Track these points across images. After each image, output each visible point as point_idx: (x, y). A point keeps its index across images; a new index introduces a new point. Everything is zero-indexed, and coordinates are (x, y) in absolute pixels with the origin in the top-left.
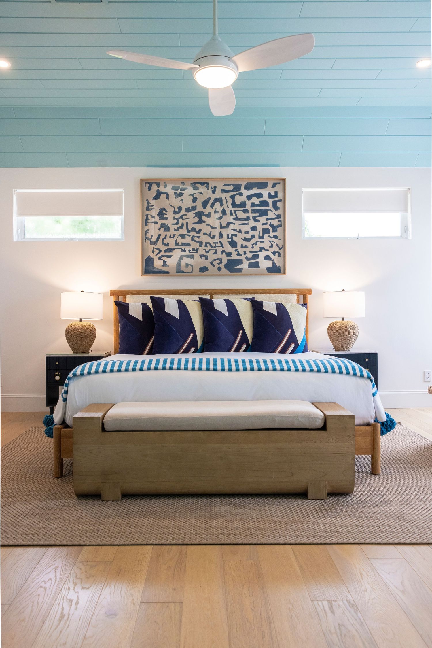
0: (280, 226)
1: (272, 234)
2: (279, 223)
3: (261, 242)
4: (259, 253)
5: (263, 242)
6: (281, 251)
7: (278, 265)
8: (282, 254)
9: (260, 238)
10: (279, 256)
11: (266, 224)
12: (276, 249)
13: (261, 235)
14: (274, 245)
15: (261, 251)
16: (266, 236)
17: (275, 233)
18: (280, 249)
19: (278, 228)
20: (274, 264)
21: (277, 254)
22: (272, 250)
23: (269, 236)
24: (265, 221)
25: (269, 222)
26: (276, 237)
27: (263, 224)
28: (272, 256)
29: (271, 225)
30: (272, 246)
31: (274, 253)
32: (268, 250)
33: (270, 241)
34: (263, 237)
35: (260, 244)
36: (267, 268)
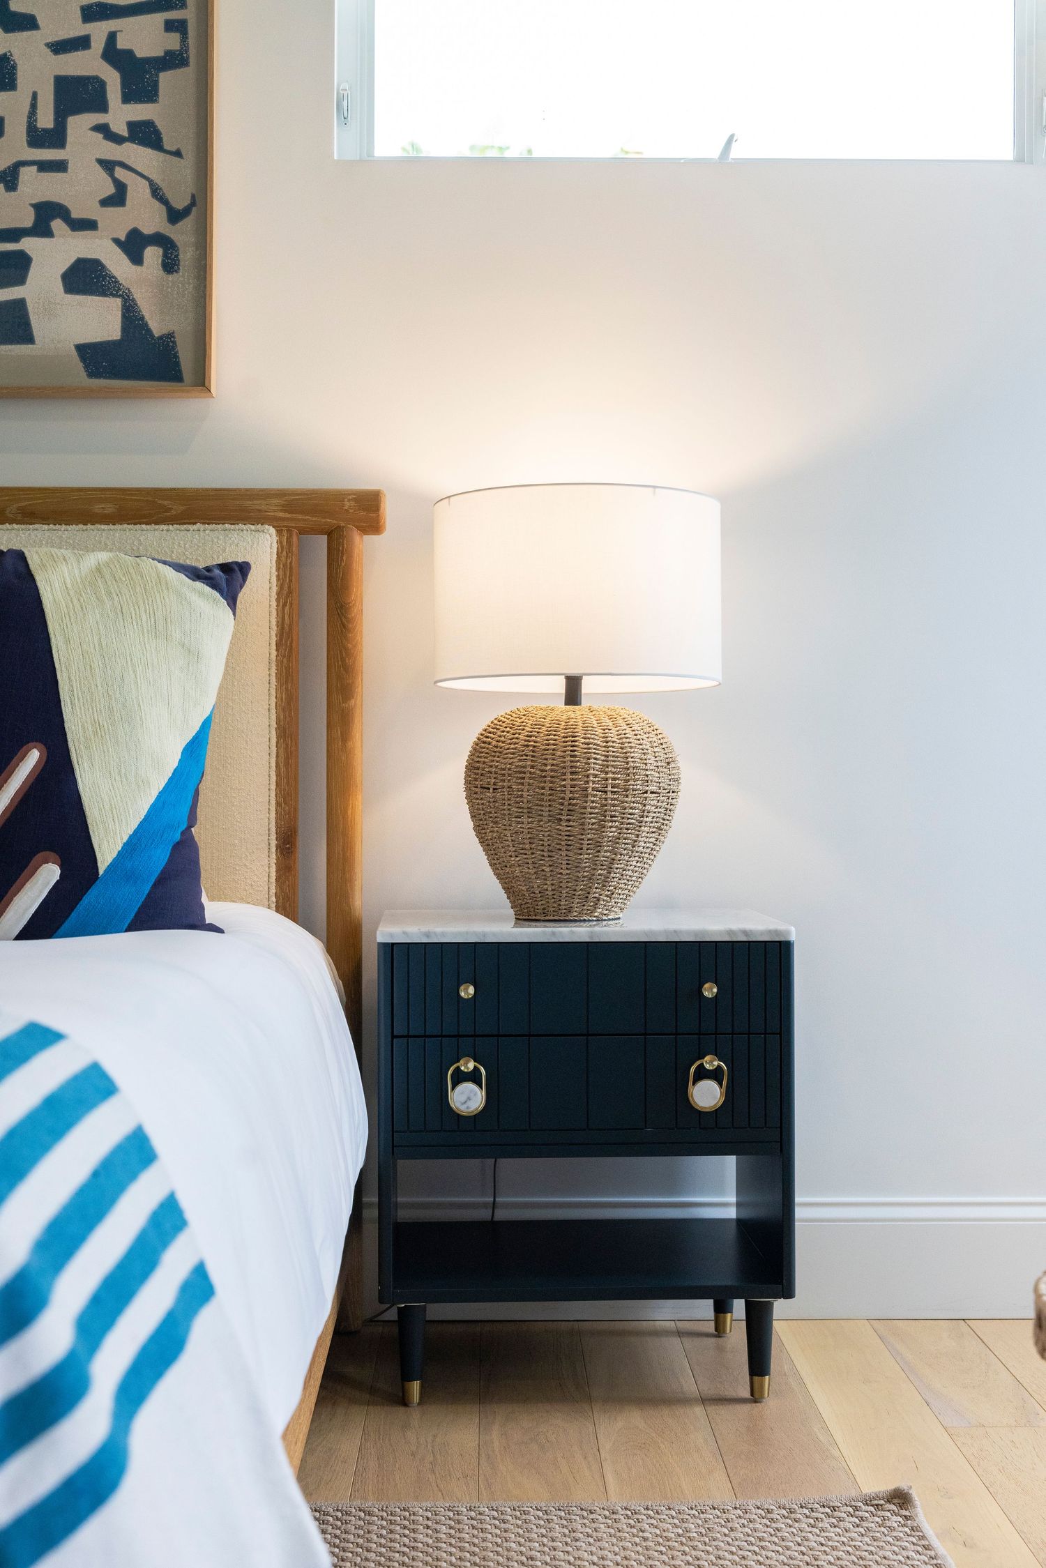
0: (173, 60)
1: (120, 114)
2: (172, 41)
3: (44, 166)
4: (28, 244)
5: (60, 166)
6: (182, 234)
7: (157, 326)
8: (187, 256)
9: (37, 138)
10: (170, 265)
11: (82, 43)
12: (149, 218)
13: (46, 120)
14: (138, 191)
15: (41, 228)
16: (79, 125)
17: (140, 112)
18: (175, 216)
19: (166, 79)
20: (131, 317)
21: (152, 255)
22: (118, 222)
23: (103, 129)
24: (77, 28)
25: (99, 31)
26: (145, 134)
27: (60, 47)
28: (118, 265)
29: (113, 54)
30: (118, 198)
31: (133, 245)
32: (89, 225)
33: (108, 166)
34: (56, 137)
35: (36, 187)
36: (82, 349)
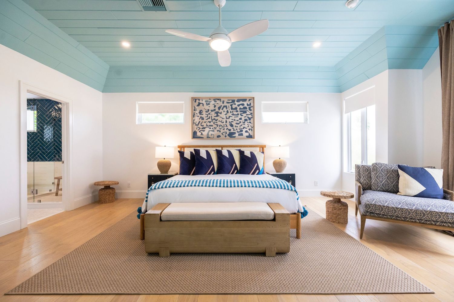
0: (252, 118)
1: (248, 121)
2: (252, 117)
3: (244, 125)
4: (243, 129)
5: (245, 124)
6: (252, 129)
7: (251, 135)
8: (253, 130)
9: (243, 123)
10: (252, 131)
11: (246, 117)
13: (244, 122)
14: (250, 126)
15: (244, 128)
16: (246, 122)
17: (250, 121)
18: (252, 128)
19: (251, 119)
20: (249, 134)
21: (251, 130)
23: (247, 122)
24: (246, 116)
25: (247, 116)
26: (250, 122)
27: (245, 117)
28: (248, 131)
29: (248, 117)
30: (248, 127)
31: (249, 129)
32: (247, 128)
33: (248, 124)
34: (244, 123)
35: (243, 126)
36: (246, 136)
